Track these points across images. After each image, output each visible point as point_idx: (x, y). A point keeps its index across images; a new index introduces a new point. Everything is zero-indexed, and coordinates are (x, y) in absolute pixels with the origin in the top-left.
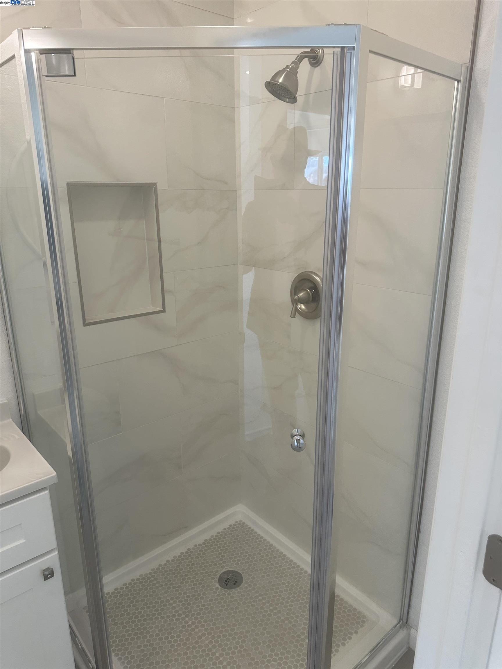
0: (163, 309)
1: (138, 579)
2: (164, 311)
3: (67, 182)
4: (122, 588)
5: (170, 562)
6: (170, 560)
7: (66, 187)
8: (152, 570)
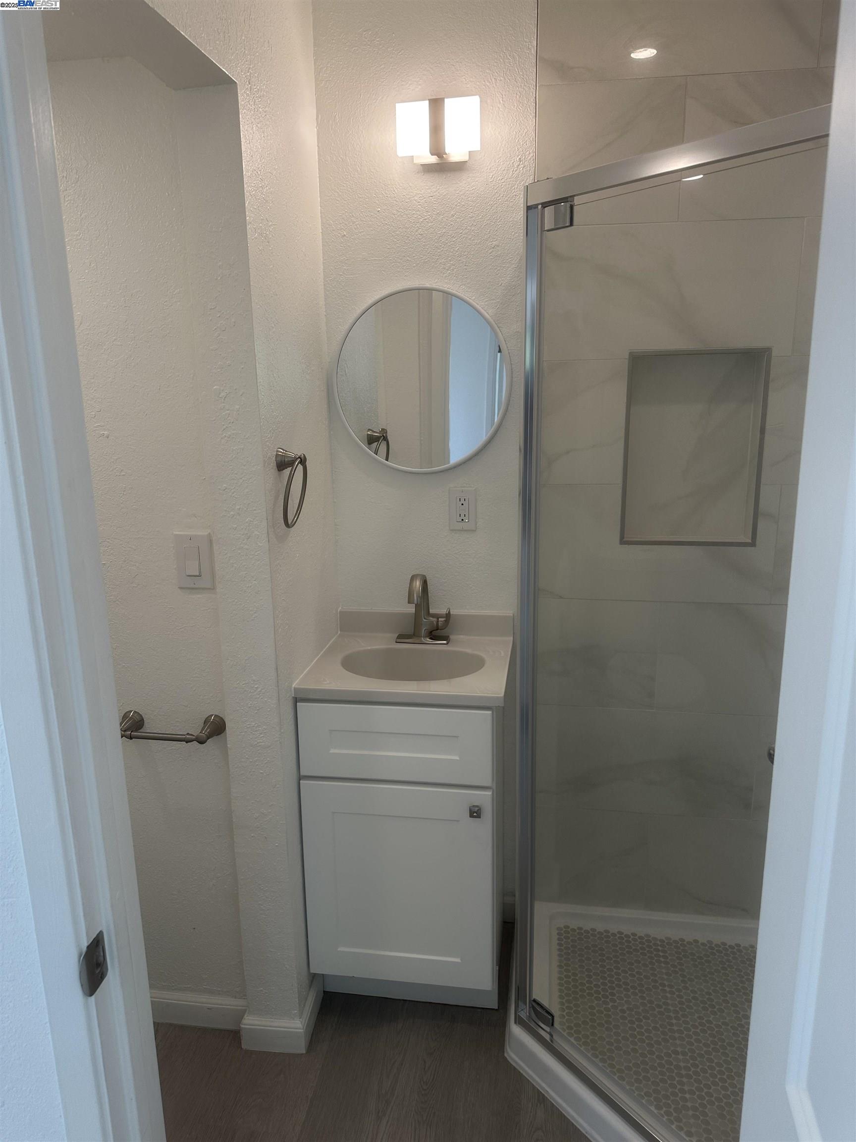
0: (752, 541)
1: (641, 938)
2: (753, 544)
3: (629, 351)
4: (614, 935)
5: (699, 944)
6: (700, 942)
7: (627, 357)
8: (667, 938)
